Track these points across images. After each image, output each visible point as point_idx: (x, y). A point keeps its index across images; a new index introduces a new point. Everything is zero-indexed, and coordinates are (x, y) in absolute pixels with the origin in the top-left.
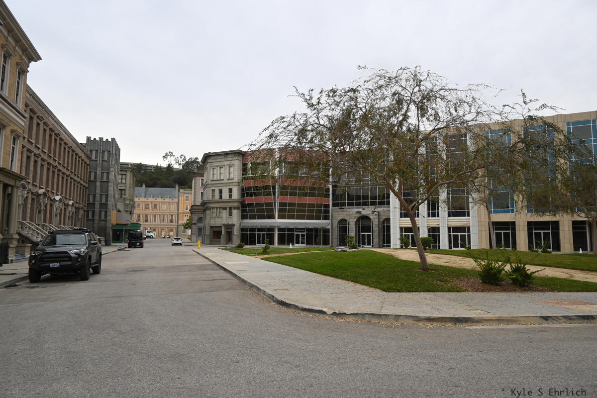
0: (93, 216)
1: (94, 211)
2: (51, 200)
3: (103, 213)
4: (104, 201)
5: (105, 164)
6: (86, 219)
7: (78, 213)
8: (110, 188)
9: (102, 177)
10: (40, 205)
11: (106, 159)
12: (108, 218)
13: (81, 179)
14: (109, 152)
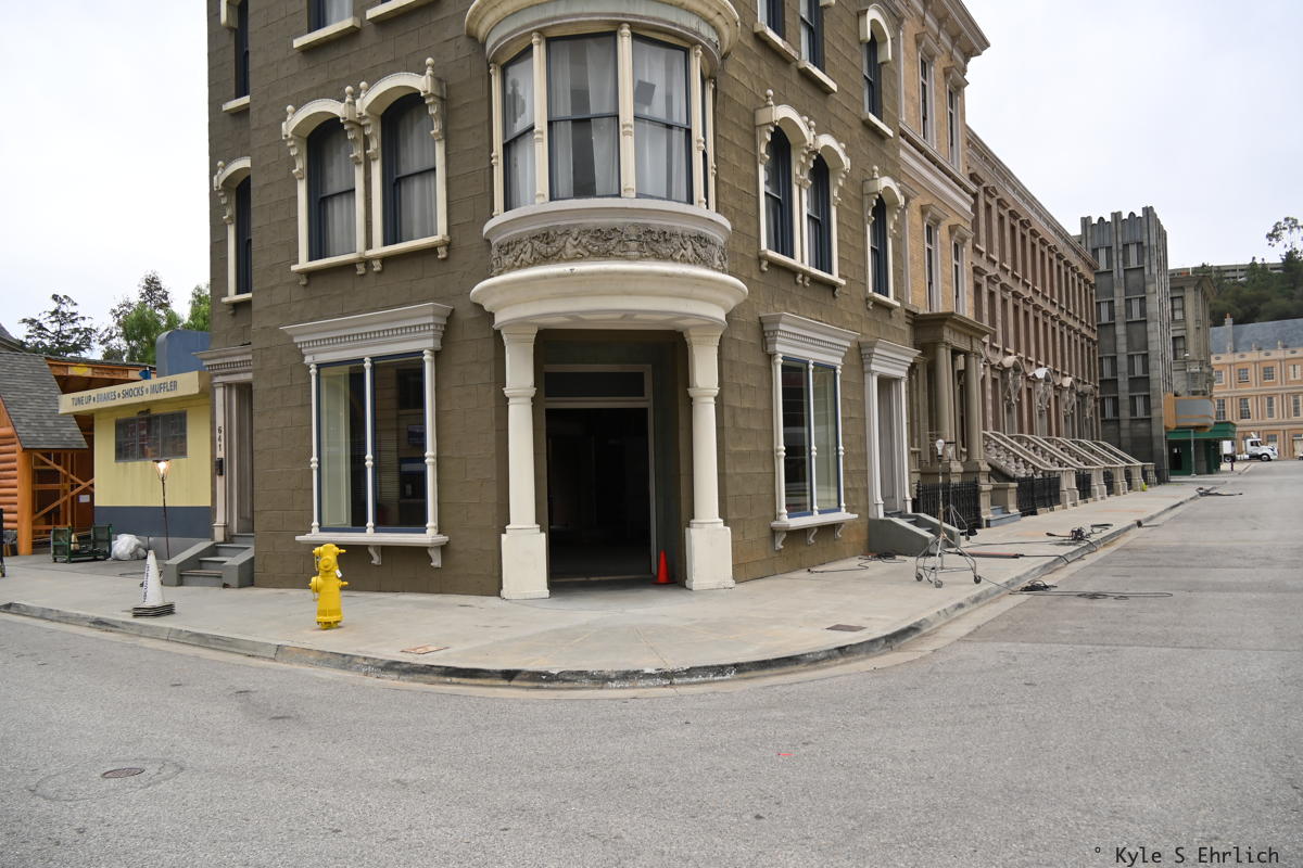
0: (1116, 411)
1: (1116, 400)
2: (1028, 379)
3: (1140, 403)
4: (1139, 372)
5: (1133, 277)
6: (1099, 419)
7: (1084, 406)
8: (1151, 337)
9: (1129, 310)
10: (1010, 395)
11: (1133, 264)
12: (1155, 414)
13: (1082, 323)
14: (1140, 244)
